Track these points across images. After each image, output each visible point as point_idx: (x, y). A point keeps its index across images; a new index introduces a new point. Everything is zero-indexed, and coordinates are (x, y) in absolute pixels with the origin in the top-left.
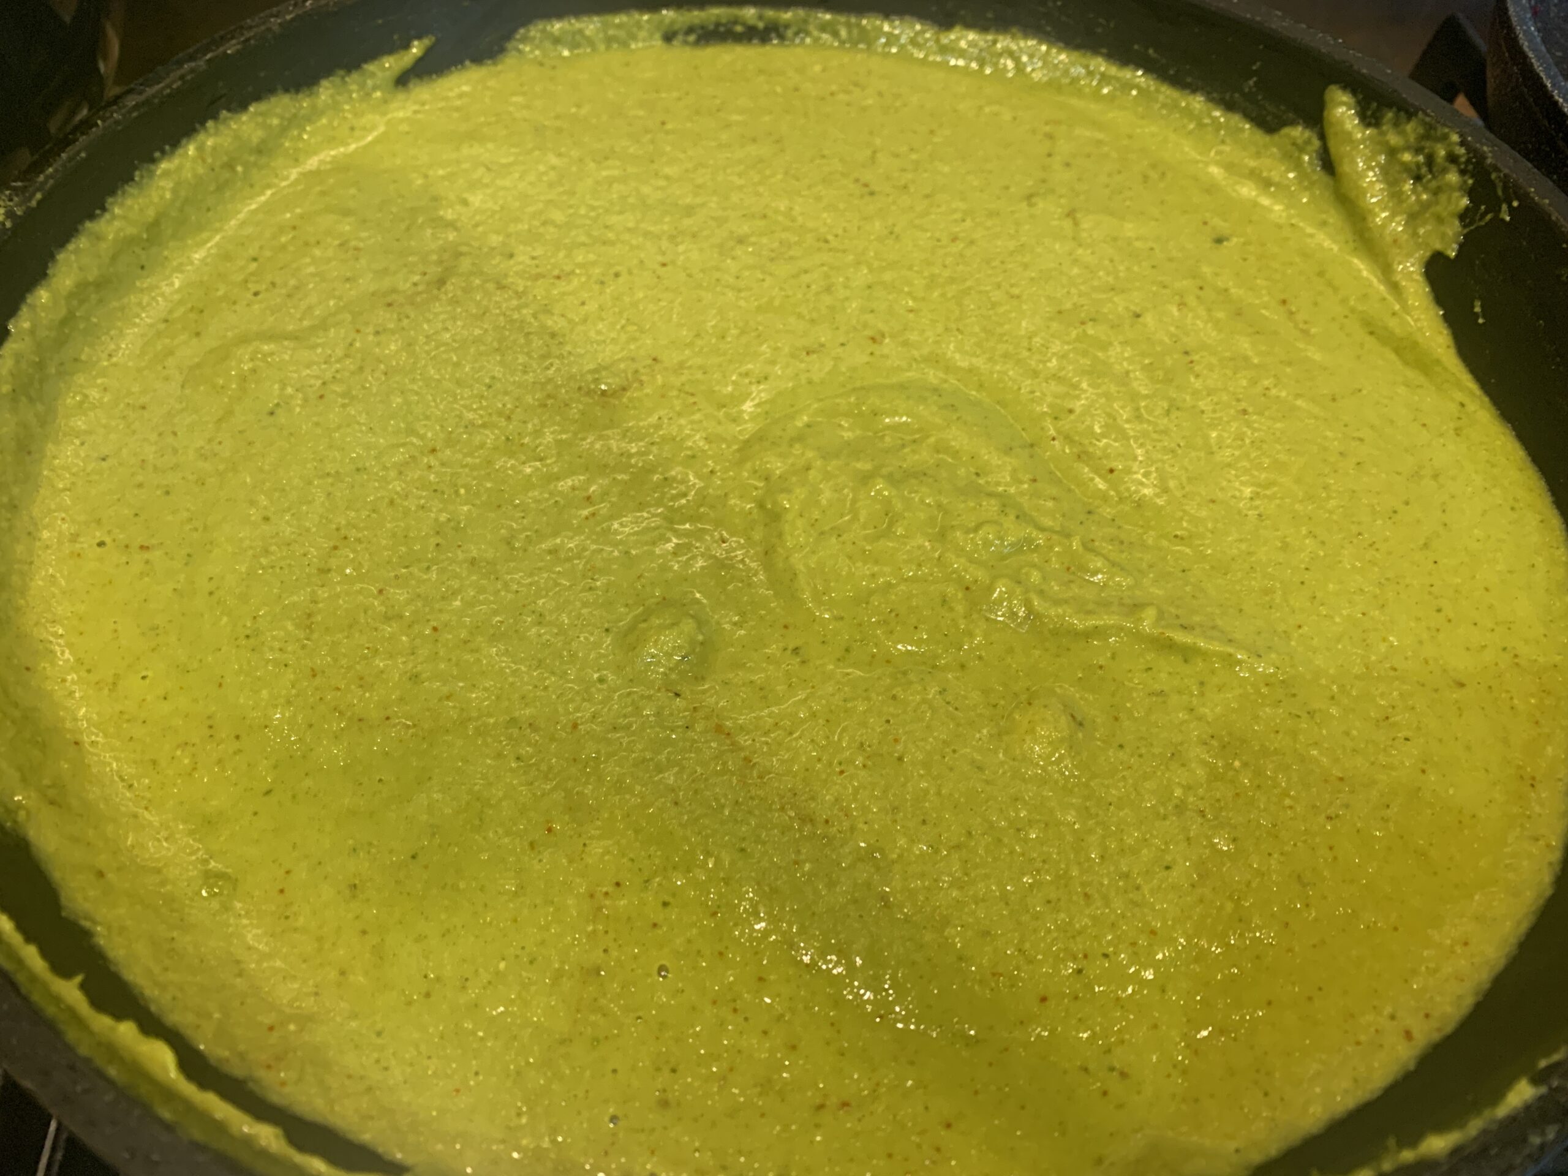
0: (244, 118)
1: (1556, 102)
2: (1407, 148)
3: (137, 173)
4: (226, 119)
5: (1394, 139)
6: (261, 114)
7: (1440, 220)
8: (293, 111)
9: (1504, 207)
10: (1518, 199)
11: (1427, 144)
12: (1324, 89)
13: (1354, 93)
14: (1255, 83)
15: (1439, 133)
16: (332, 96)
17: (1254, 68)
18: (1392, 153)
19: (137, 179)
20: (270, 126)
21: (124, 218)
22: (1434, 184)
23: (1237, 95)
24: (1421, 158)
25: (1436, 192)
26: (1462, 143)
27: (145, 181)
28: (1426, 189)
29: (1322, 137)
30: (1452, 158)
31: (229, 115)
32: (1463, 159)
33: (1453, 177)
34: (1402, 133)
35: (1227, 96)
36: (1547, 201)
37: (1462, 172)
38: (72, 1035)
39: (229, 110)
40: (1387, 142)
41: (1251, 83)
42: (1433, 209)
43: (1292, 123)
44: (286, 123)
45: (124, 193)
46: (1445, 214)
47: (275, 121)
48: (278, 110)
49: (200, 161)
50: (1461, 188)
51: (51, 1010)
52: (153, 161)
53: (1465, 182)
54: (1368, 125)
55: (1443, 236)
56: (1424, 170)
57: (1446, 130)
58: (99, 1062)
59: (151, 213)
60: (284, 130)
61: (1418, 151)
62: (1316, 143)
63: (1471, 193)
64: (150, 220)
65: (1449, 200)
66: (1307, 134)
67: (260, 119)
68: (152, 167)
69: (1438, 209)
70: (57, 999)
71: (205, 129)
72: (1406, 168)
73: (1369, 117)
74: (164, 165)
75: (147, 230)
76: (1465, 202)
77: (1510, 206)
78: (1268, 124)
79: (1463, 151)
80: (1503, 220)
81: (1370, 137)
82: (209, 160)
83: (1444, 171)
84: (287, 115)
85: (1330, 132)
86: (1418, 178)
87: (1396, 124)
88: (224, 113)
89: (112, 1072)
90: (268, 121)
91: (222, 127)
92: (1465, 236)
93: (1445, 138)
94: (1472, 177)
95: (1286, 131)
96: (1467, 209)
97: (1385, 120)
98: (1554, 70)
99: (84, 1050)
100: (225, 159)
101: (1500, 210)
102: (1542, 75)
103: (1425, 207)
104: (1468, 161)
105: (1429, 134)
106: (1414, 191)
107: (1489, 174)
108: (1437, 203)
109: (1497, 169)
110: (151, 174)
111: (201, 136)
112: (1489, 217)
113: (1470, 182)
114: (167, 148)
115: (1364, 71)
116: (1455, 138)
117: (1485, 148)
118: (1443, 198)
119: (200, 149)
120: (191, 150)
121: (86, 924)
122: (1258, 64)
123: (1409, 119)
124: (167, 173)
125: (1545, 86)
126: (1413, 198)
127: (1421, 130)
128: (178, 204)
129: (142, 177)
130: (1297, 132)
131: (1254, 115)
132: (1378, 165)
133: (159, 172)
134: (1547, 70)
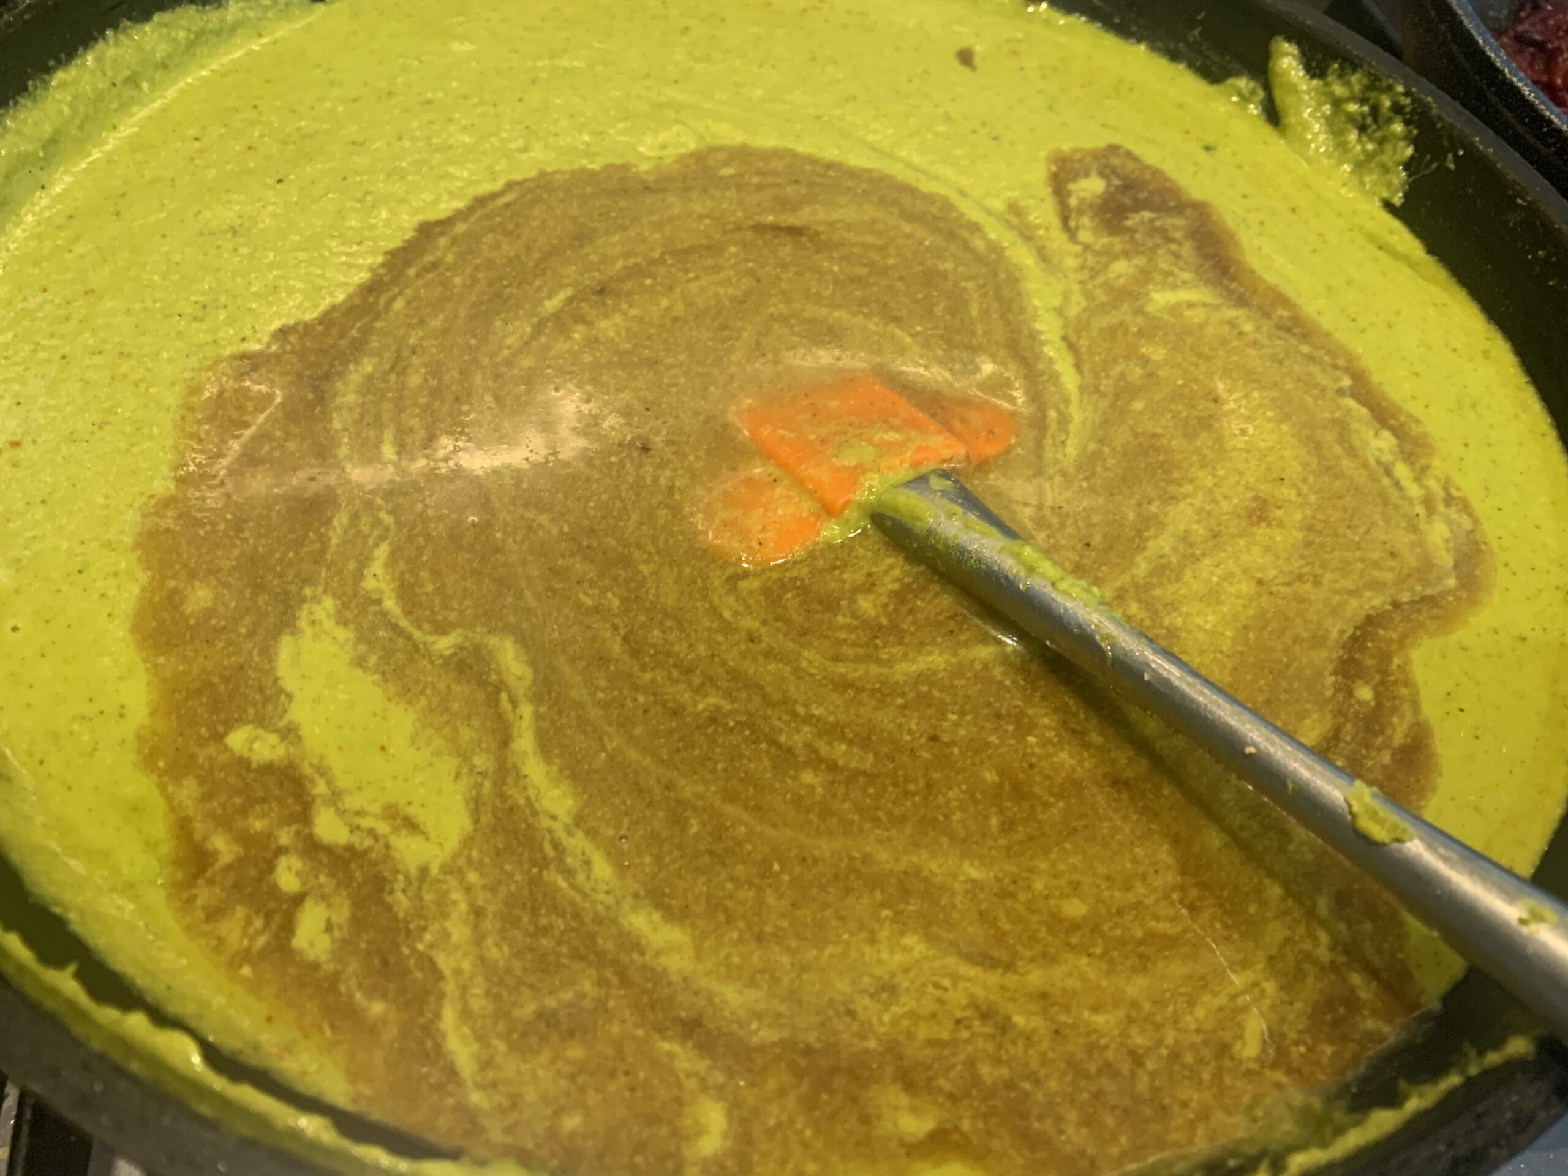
0: (147, 28)
1: (1489, 58)
2: (1352, 99)
3: (30, 83)
4: (125, 28)
5: (1338, 90)
6: (166, 25)
7: (1385, 169)
8: (201, 24)
9: (1450, 156)
10: (1464, 148)
11: (1373, 95)
12: (1270, 39)
13: (1299, 44)
14: (1201, 33)
15: (1384, 84)
16: (243, 10)
17: (1199, 17)
18: (1337, 103)
19: (31, 89)
20: (175, 40)
21: (18, 132)
22: (1378, 134)
23: (1181, 45)
24: (1366, 109)
25: (1381, 142)
26: (1407, 94)
27: (38, 92)
28: (1371, 139)
29: (1267, 87)
30: (1397, 109)
31: (129, 24)
32: (1408, 110)
33: (1398, 127)
34: (1347, 84)
35: (1172, 46)
36: (1491, 150)
37: (1407, 123)
38: (79, 1030)
39: (130, 19)
40: (1332, 93)
41: (1196, 32)
42: (1377, 159)
43: (1237, 74)
44: (192, 37)
45: (16, 103)
46: (1390, 164)
47: (182, 34)
48: (184, 22)
49: (99, 73)
50: (1405, 138)
51: (49, 1004)
52: (49, 71)
53: (1410, 132)
54: (1313, 77)
55: (1389, 185)
56: (1369, 120)
57: (1391, 81)
58: (117, 1056)
59: (47, 129)
60: (191, 46)
61: (1363, 101)
62: (1261, 94)
63: (1416, 142)
64: (47, 136)
65: (1394, 150)
66: (1252, 84)
67: (165, 31)
68: (47, 77)
69: (1384, 158)
70: (53, 992)
71: (104, 38)
72: (1351, 118)
73: (1315, 68)
74: (60, 76)
75: (44, 148)
76: (1410, 151)
77: (1456, 155)
78: (1213, 74)
79: (1408, 101)
80: (1448, 169)
81: (1316, 89)
82: (110, 73)
83: (1390, 121)
84: (195, 28)
85: (1276, 82)
86: (1362, 129)
87: (1341, 76)
88: (126, 23)
89: (134, 1067)
90: (173, 34)
91: (122, 37)
92: (1410, 185)
93: (1390, 88)
94: (1417, 127)
95: (1231, 81)
96: (1412, 158)
97: (1329, 71)
98: (1483, 28)
99: (96, 1045)
100: (127, 72)
101: (1445, 159)
102: (1473, 31)
103: (1370, 156)
104: (1413, 111)
105: (1374, 85)
106: (1359, 141)
107: (1435, 124)
108: (1382, 152)
109: (1440, 118)
110: (46, 85)
111: (100, 45)
112: (1434, 166)
113: (1415, 132)
114: (63, 56)
115: (1308, 22)
116: (1400, 89)
117: (1430, 99)
118: (1388, 147)
119: (99, 60)
120: (90, 58)
121: (58, 910)
122: (1204, 14)
123: (1354, 71)
124: (63, 85)
125: (1477, 43)
126: (1359, 148)
127: (1365, 81)
128: (77, 121)
129: (36, 87)
130: (1243, 83)
131: (1198, 64)
132: (1324, 116)
133: (54, 83)
134: (1477, 26)
